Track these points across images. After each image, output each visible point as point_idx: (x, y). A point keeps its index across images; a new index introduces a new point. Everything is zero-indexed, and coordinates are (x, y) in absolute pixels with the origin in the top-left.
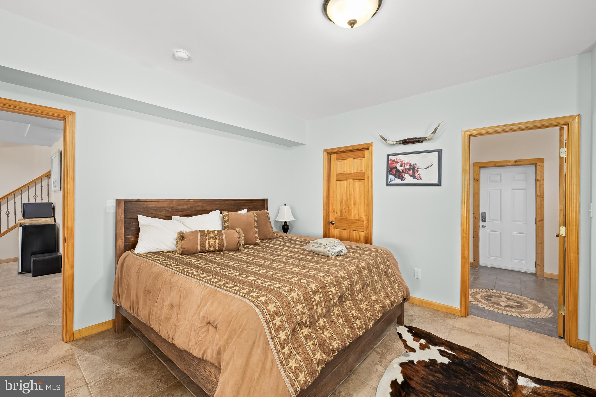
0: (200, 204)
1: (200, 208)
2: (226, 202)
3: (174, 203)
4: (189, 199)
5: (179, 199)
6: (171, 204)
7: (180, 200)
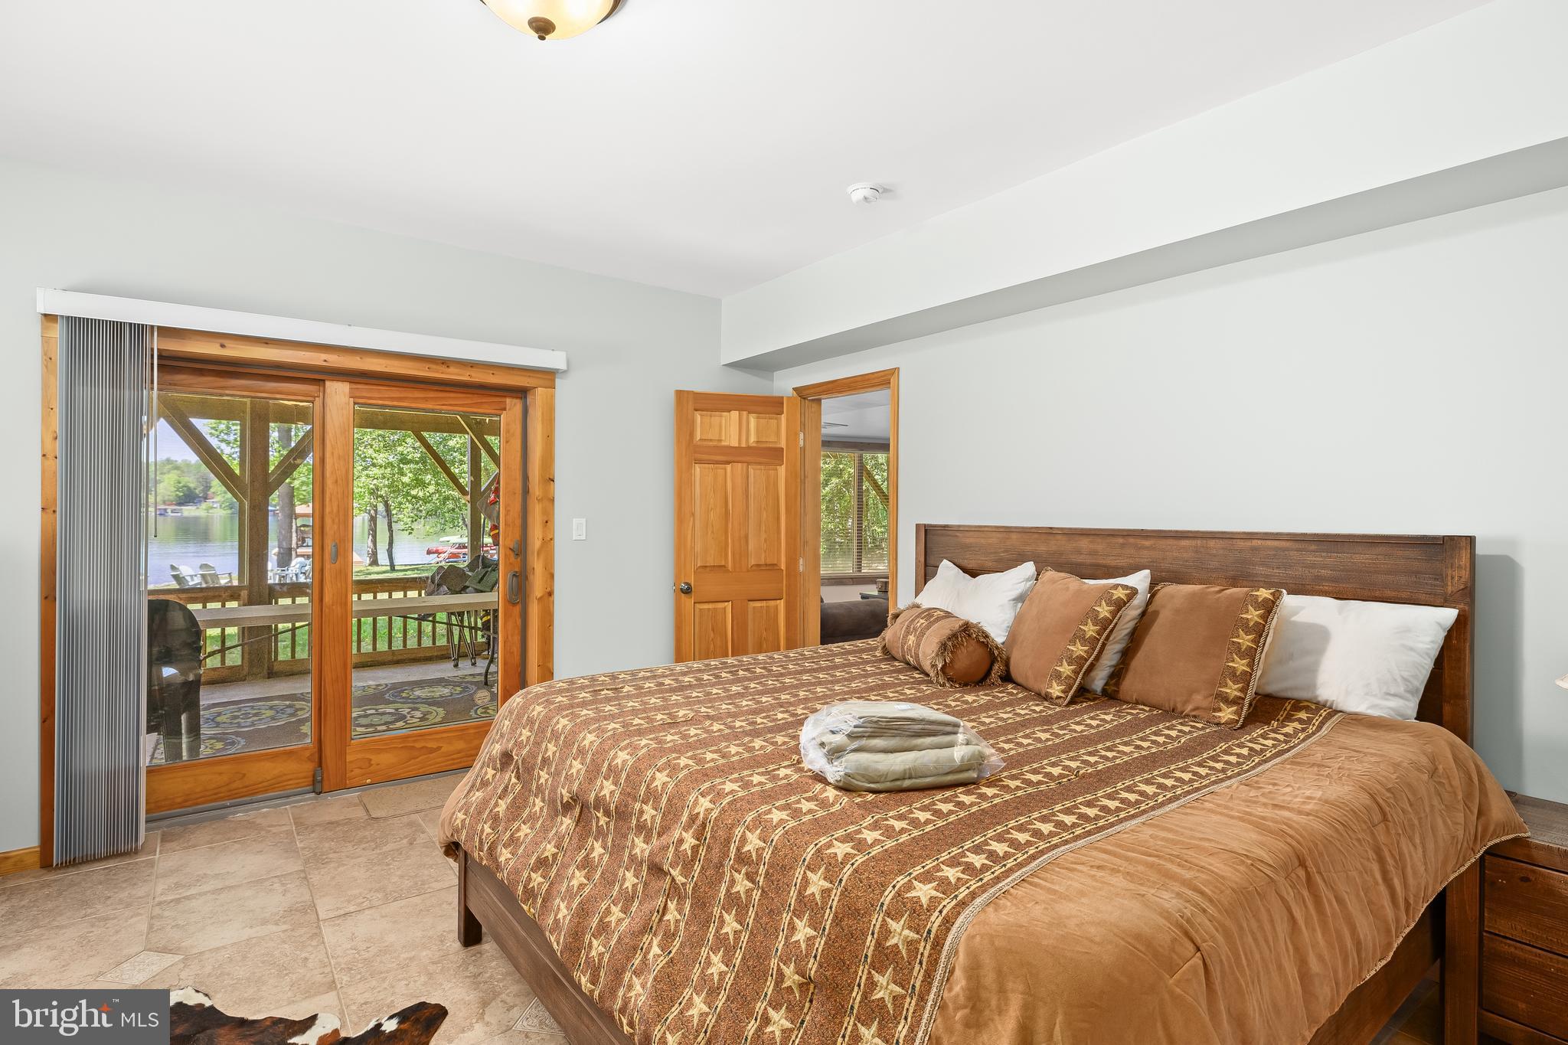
0: (1084, 543)
1: (1082, 557)
2: (1184, 543)
3: (1014, 536)
4: (1051, 528)
5: (1025, 526)
6: (1008, 539)
7: (1033, 531)
